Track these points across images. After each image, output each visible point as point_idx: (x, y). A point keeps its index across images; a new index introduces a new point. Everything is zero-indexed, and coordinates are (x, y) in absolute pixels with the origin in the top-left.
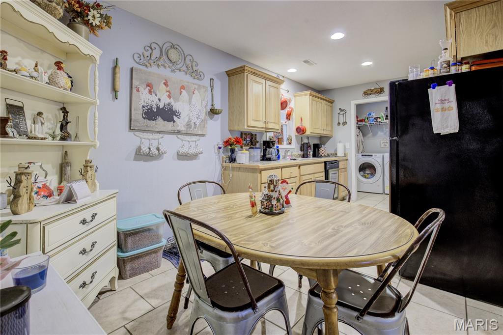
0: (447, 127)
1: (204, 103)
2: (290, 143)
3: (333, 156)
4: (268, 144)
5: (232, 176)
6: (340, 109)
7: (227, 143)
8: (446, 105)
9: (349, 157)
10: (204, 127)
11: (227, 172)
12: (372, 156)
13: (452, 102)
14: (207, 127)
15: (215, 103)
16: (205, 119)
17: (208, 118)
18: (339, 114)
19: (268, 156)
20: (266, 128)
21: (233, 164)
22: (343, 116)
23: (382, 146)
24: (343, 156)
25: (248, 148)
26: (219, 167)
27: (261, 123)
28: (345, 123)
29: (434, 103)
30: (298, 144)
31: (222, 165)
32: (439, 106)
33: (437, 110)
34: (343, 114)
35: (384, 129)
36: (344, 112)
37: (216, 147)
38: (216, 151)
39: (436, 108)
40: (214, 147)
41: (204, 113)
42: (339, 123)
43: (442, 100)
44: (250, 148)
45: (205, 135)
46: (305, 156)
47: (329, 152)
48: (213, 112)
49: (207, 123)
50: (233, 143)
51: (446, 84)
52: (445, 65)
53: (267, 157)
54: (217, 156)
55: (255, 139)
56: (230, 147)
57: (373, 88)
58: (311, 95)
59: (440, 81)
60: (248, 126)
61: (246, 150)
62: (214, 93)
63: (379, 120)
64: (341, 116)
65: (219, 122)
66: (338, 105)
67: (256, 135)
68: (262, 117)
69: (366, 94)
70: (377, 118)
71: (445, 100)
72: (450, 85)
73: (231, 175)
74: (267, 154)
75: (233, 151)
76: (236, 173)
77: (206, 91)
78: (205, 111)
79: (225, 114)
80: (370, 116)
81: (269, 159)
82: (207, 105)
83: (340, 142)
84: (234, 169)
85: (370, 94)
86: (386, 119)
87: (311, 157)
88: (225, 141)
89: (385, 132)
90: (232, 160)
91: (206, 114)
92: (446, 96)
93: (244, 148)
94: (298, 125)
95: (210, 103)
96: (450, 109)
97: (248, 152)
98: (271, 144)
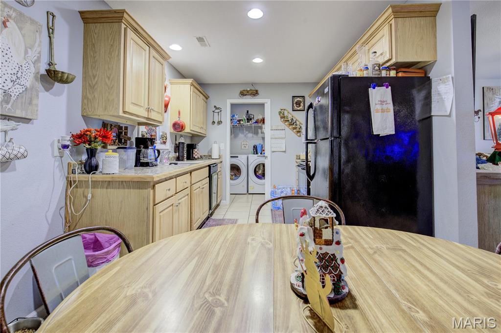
0: (386, 129)
1: (32, 55)
2: (165, 143)
3: (206, 159)
4: (144, 143)
5: (92, 197)
6: (215, 107)
7: (81, 138)
8: (385, 107)
9: (223, 159)
10: (30, 103)
11: (80, 191)
12: (237, 157)
13: (390, 104)
14: (37, 105)
15: (56, 60)
16: (32, 88)
17: (39, 86)
18: (214, 111)
19: (143, 160)
20: (148, 119)
21: (93, 175)
22: (218, 114)
23: (243, 148)
24: (218, 158)
25: (115, 147)
26: (61, 184)
27: (142, 109)
28: (220, 123)
29: (374, 104)
30: (173, 143)
31: (67, 178)
32: (379, 107)
33: (377, 111)
34: (218, 112)
35: (245, 131)
36: (218, 111)
37: (57, 146)
38: (57, 153)
39: (376, 109)
40: (52, 145)
41: (32, 75)
42: (214, 122)
43: (381, 101)
44: (119, 148)
45: (31, 120)
46: (181, 158)
47: (202, 154)
48: (52, 76)
49: (38, 95)
50: (95, 138)
51: (383, 86)
52: (377, 68)
53: (141, 161)
54: (57, 163)
55: (126, 134)
56: (88, 146)
57: (248, 89)
58: (192, 85)
59: (378, 82)
60: (124, 112)
61: (114, 151)
62: (54, 40)
63: (242, 122)
64: (216, 114)
65: (64, 98)
66: (214, 101)
67: (126, 128)
68: (143, 101)
69: (243, 94)
70: (240, 120)
71: (384, 102)
72: (387, 87)
73: (89, 196)
74: (141, 156)
75: (92, 153)
76: (99, 192)
77: (38, 31)
78: (33, 70)
79: (77, 85)
80: (234, 118)
81: (147, 165)
82: (38, 60)
83: (215, 142)
84: (95, 184)
85: (246, 95)
86: (247, 122)
87: (186, 160)
88: (75, 134)
89: (245, 134)
90: (91, 168)
91: (36, 78)
92: (384, 97)
93: (109, 147)
94: (176, 119)
95: (45, 59)
96: (388, 111)
97: (116, 155)
98: (149, 143)
